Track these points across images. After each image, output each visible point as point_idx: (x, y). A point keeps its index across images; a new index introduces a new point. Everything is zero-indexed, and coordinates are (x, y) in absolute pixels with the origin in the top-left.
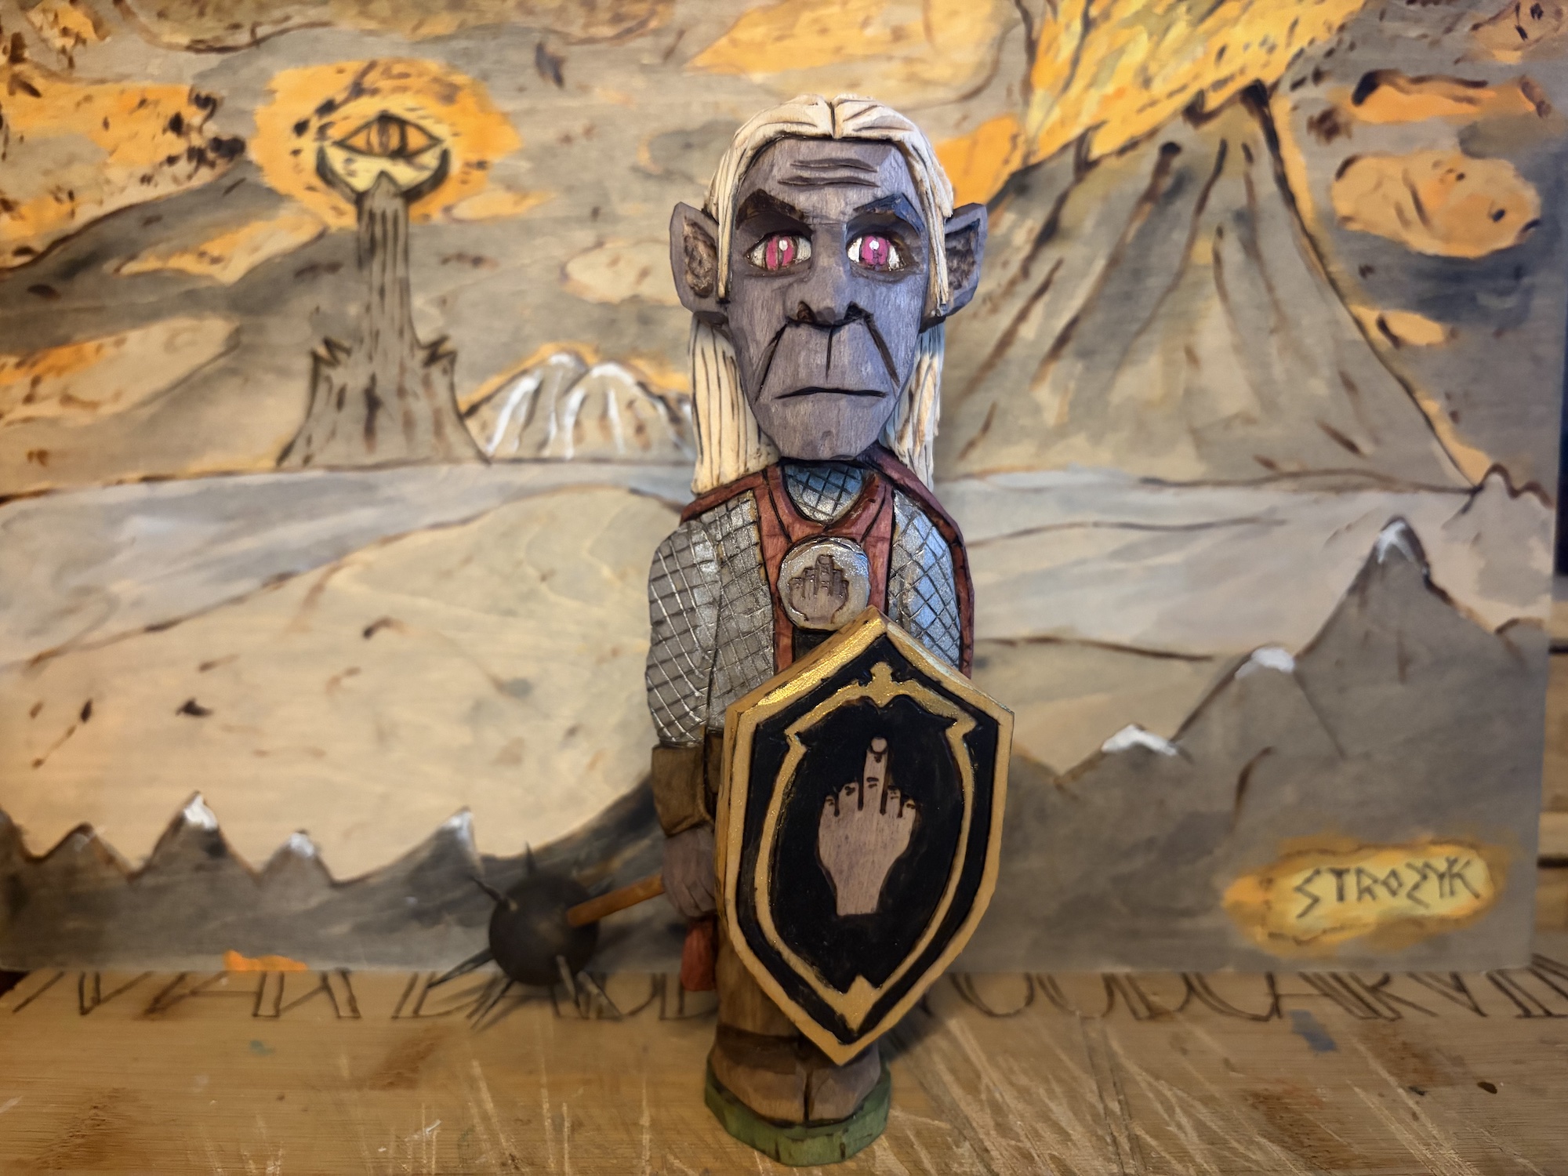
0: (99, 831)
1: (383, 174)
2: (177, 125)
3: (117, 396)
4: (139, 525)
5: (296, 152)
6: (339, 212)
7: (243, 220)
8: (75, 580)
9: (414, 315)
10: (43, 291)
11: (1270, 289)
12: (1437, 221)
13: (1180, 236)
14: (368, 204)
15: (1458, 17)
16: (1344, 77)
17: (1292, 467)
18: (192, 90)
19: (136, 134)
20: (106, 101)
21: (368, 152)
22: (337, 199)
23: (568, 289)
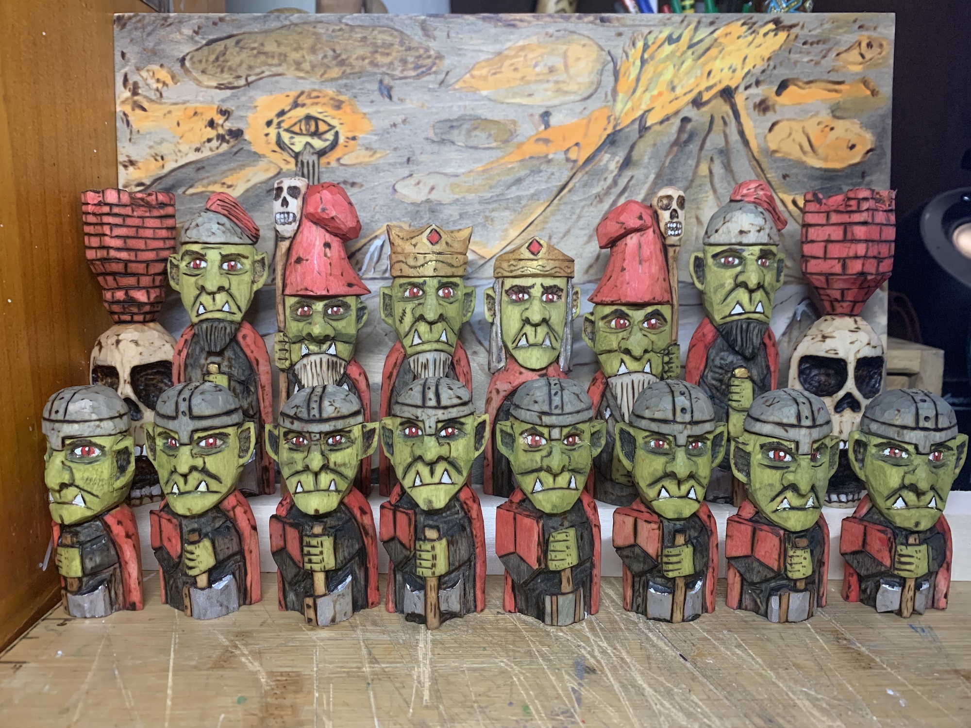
1: (308, 143)
2: (211, 124)
6: (288, 162)
7: (242, 167)
12: (820, 151)
13: (692, 162)
14: (300, 158)
15: (829, 50)
16: (772, 83)
18: (218, 107)
19: (192, 129)
20: (178, 113)
21: (300, 134)
22: (286, 156)
23: (396, 197)
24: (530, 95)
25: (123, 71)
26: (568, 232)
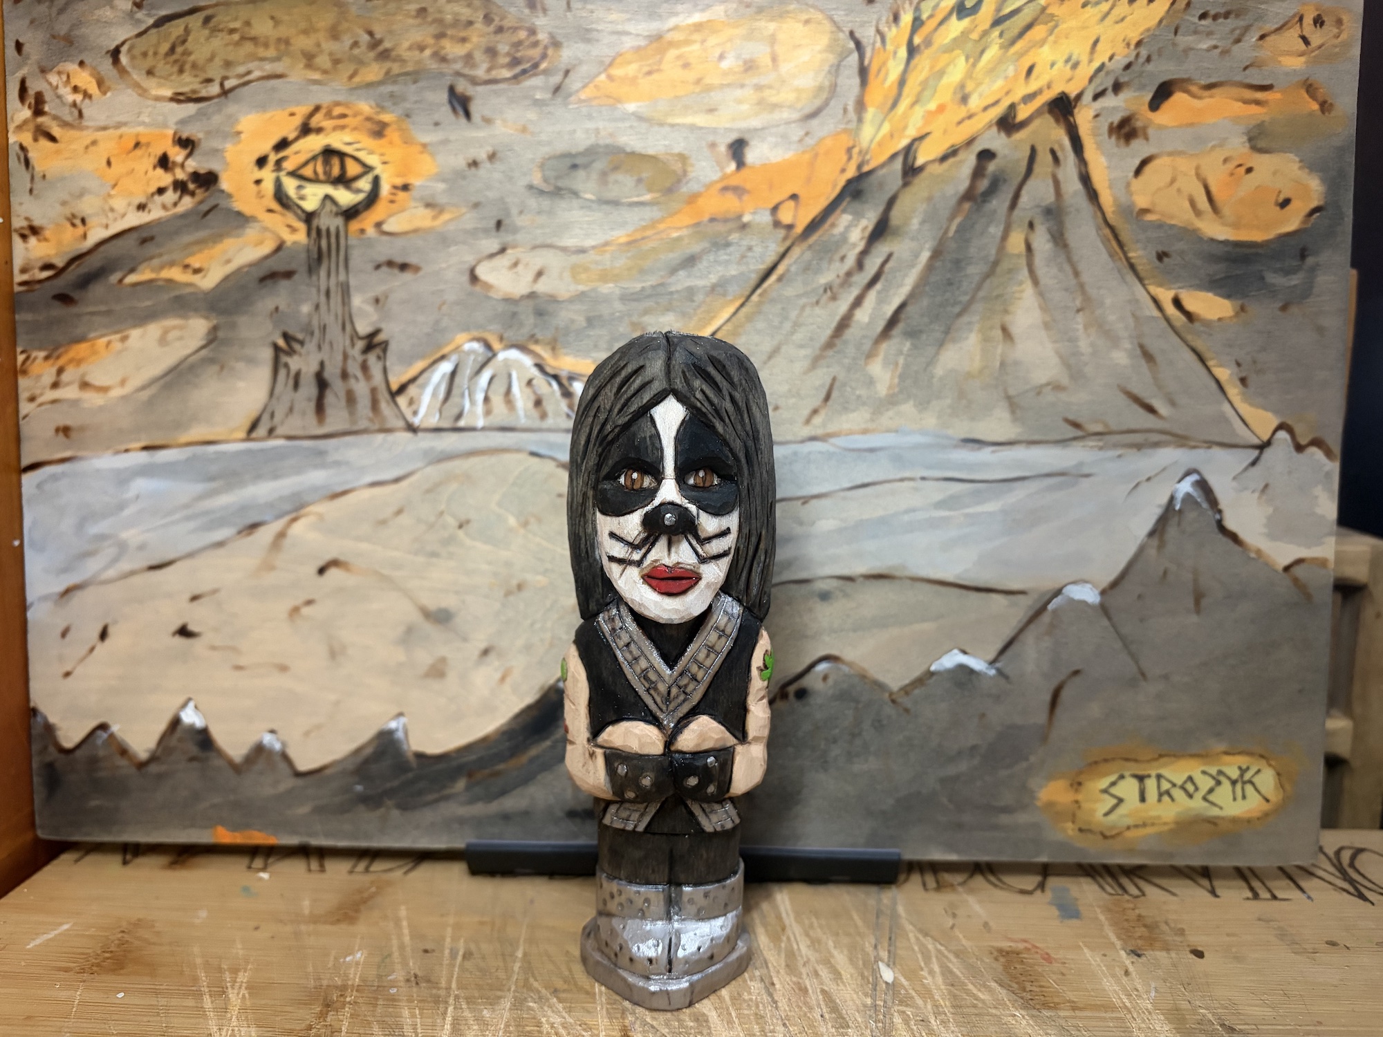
0: (115, 728)
1: (327, 198)
2: (164, 162)
3: (123, 382)
4: (141, 485)
5: (258, 182)
6: (293, 230)
7: (217, 238)
8: (94, 529)
9: (354, 311)
10: (64, 299)
11: (1076, 274)
12: (1226, 211)
13: (995, 230)
14: (315, 223)
15: (1247, 29)
16: (1142, 87)
17: (1099, 428)
18: (175, 134)
19: (133, 170)
20: (108, 144)
21: (315, 180)
22: (291, 219)
23: (478, 288)
24: (711, 111)
25: (19, 75)
26: (775, 351)
